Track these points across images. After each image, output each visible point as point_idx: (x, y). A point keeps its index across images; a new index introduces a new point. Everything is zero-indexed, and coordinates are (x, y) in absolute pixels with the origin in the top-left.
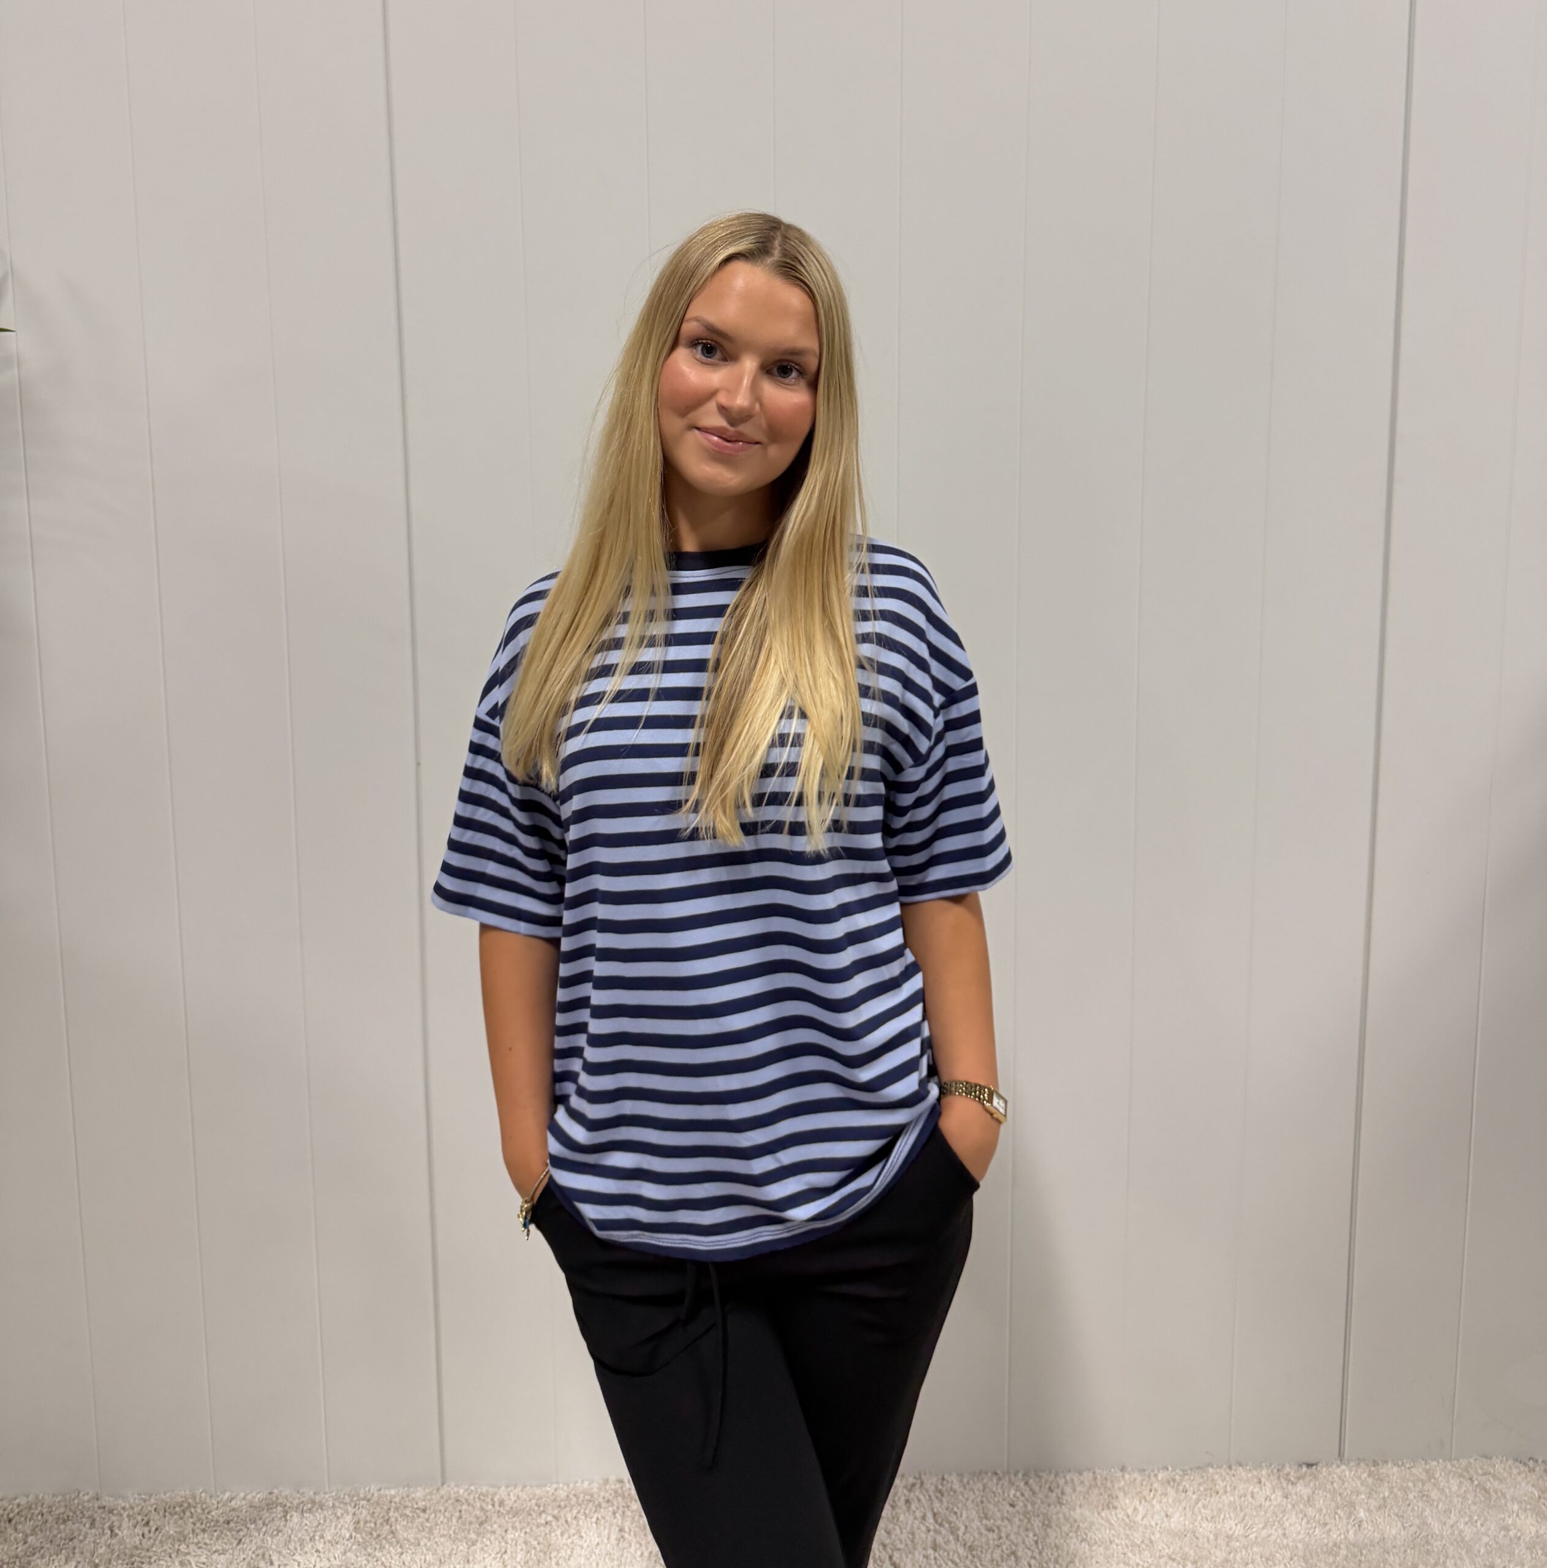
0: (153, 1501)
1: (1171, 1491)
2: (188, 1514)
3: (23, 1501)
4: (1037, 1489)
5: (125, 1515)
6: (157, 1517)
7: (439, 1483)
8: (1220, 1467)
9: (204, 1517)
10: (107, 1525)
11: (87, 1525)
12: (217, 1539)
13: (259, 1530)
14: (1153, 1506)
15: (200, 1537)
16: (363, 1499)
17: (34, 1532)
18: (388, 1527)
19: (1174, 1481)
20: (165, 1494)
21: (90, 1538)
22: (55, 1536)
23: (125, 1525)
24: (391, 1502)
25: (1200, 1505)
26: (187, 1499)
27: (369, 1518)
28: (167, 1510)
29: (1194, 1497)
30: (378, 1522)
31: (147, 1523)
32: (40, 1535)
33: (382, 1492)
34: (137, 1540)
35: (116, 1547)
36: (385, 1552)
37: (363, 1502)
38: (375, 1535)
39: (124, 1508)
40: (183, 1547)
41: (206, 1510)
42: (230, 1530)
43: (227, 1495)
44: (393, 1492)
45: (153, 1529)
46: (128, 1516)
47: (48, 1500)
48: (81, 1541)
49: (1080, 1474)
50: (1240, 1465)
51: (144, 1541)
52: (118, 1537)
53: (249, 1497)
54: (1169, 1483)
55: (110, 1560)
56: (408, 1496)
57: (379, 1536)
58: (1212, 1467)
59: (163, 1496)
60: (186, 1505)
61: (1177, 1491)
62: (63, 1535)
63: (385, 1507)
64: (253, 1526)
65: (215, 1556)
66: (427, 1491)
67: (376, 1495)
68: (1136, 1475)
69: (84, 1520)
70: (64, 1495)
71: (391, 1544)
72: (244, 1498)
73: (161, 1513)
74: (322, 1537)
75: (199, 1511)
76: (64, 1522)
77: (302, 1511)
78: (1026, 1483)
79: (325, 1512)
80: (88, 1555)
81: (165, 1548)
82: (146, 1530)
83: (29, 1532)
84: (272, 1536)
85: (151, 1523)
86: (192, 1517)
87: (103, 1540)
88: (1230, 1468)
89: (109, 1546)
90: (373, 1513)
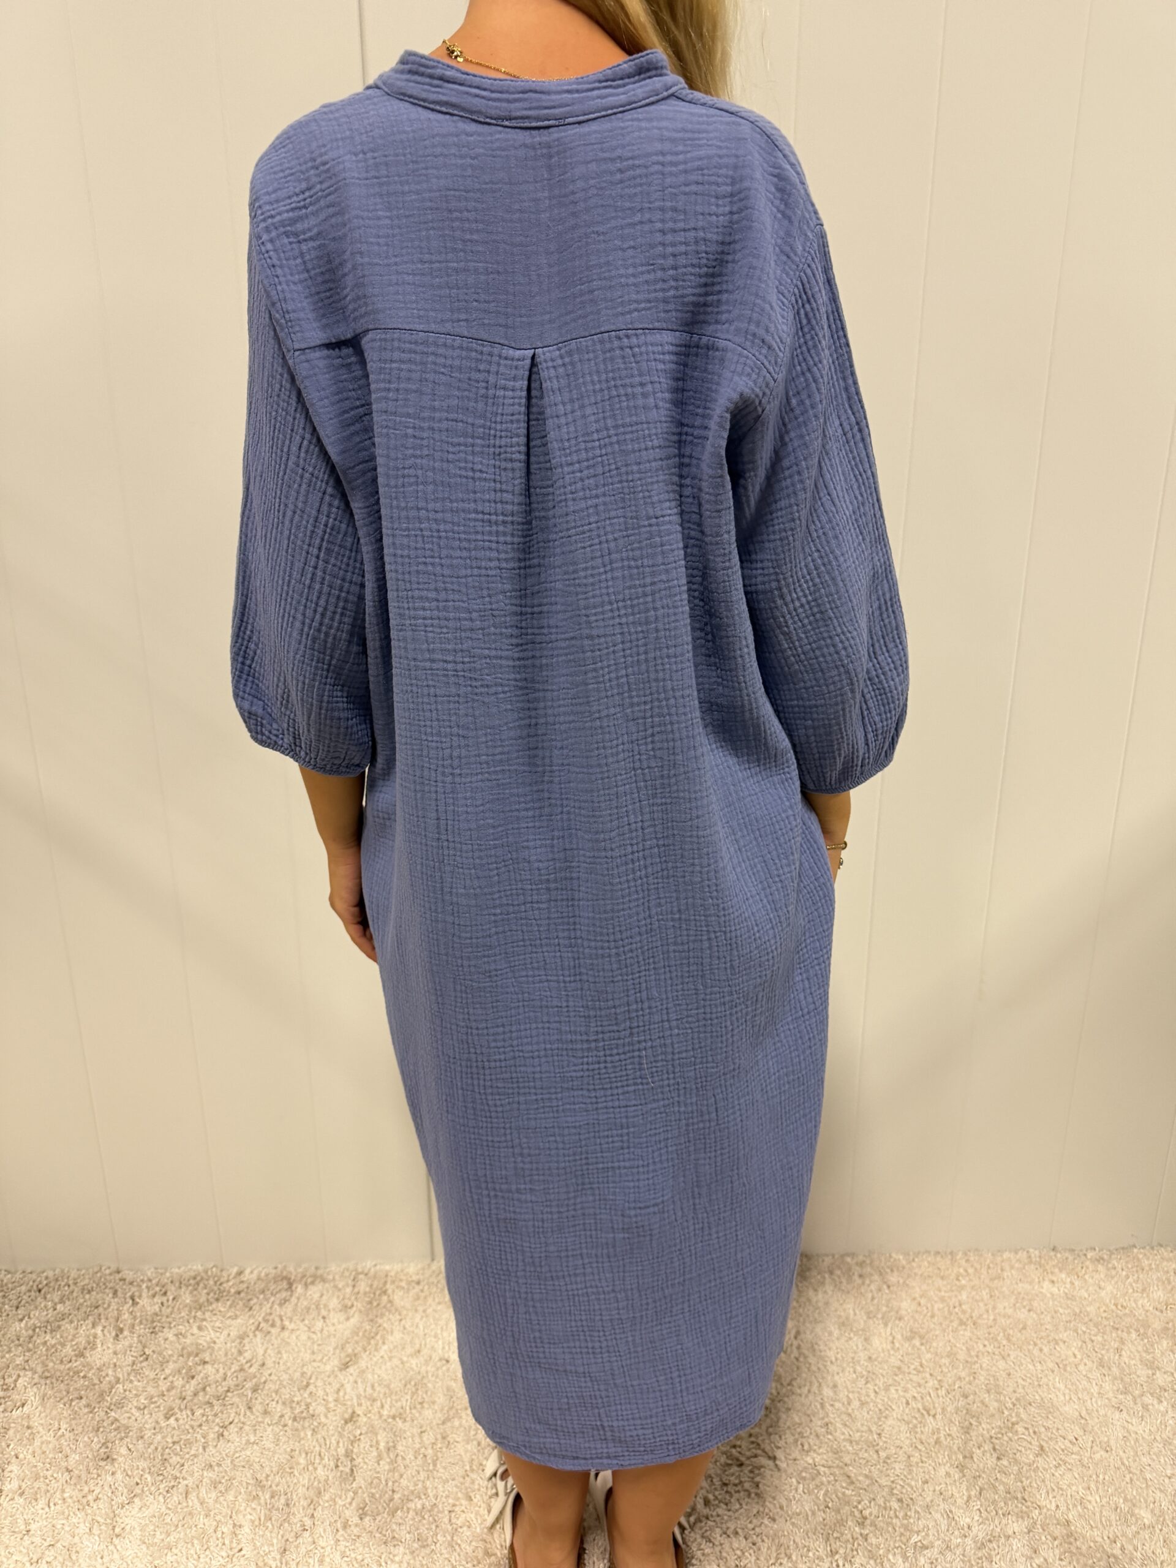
0: (168, 1274)
1: (1100, 1268)
2: (201, 1285)
3: (50, 1274)
4: (978, 1267)
5: (144, 1286)
6: (173, 1288)
7: (428, 1261)
8: (1144, 1248)
9: (216, 1288)
10: (129, 1294)
11: (111, 1295)
12: (230, 1307)
13: (267, 1300)
14: (1085, 1280)
15: (214, 1306)
16: (362, 1273)
17: (62, 1301)
18: (385, 1298)
19: (1103, 1259)
20: (179, 1268)
21: (114, 1306)
22: (81, 1304)
23: (144, 1295)
24: (387, 1276)
25: (1130, 1280)
26: (199, 1274)
27: (368, 1289)
28: (181, 1283)
29: (1124, 1273)
30: (378, 1293)
31: (165, 1293)
32: (68, 1303)
33: (378, 1267)
34: (157, 1308)
35: (138, 1314)
36: (385, 1319)
37: (361, 1276)
38: (375, 1304)
39: (142, 1281)
40: (199, 1314)
41: (219, 1283)
42: (241, 1299)
43: (235, 1270)
44: (387, 1267)
45: (171, 1298)
46: (148, 1288)
47: (73, 1274)
48: (105, 1309)
49: (1016, 1253)
50: (1161, 1246)
51: (163, 1309)
52: (139, 1306)
53: (256, 1272)
54: (1098, 1261)
55: (133, 1326)
56: (402, 1271)
57: (378, 1305)
58: (1134, 1246)
59: (177, 1270)
60: (199, 1278)
61: (1108, 1269)
62: (89, 1303)
63: (383, 1281)
64: (261, 1296)
65: (228, 1322)
66: (420, 1266)
67: (373, 1270)
68: (1067, 1255)
69: (107, 1291)
70: (87, 1269)
71: (390, 1311)
72: (252, 1272)
73: (177, 1284)
74: (325, 1306)
75: (211, 1282)
76: (89, 1292)
77: (306, 1285)
78: (967, 1261)
79: (327, 1285)
80: (112, 1320)
81: (183, 1314)
82: (164, 1299)
83: (57, 1300)
84: (281, 1305)
85: (169, 1293)
86: (205, 1287)
87: (125, 1308)
88: (1152, 1248)
89: (131, 1313)
90: (371, 1286)
